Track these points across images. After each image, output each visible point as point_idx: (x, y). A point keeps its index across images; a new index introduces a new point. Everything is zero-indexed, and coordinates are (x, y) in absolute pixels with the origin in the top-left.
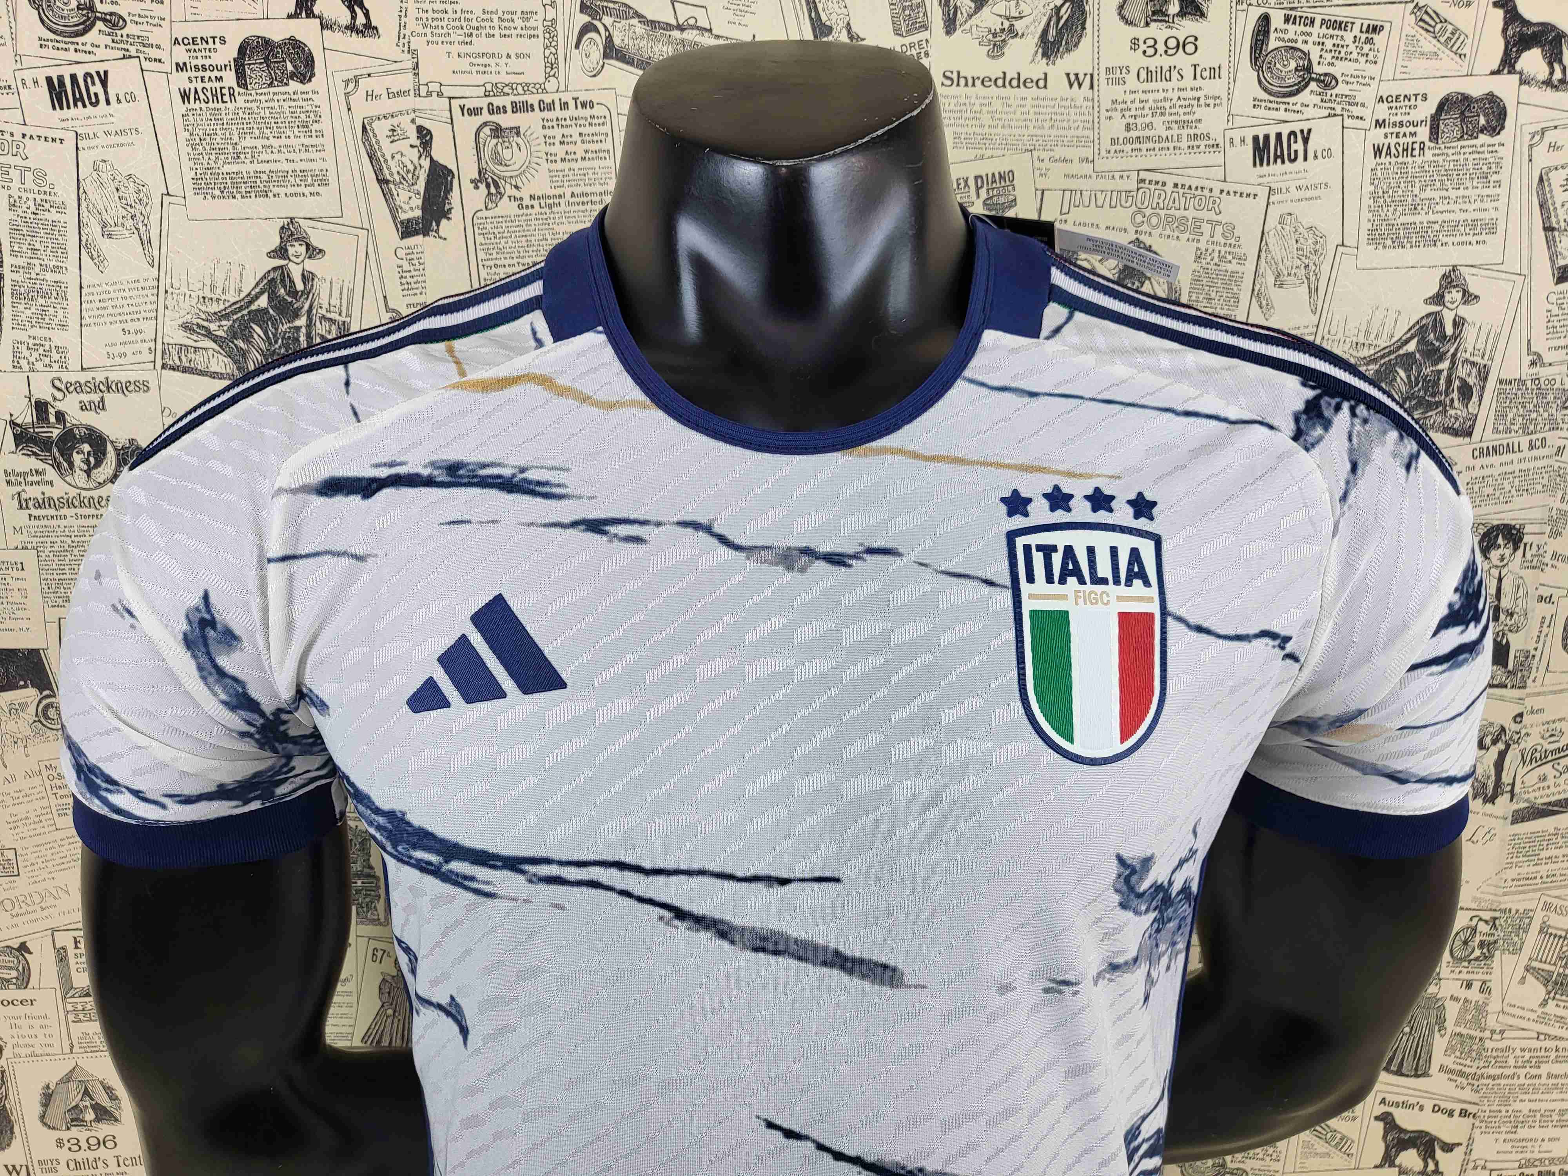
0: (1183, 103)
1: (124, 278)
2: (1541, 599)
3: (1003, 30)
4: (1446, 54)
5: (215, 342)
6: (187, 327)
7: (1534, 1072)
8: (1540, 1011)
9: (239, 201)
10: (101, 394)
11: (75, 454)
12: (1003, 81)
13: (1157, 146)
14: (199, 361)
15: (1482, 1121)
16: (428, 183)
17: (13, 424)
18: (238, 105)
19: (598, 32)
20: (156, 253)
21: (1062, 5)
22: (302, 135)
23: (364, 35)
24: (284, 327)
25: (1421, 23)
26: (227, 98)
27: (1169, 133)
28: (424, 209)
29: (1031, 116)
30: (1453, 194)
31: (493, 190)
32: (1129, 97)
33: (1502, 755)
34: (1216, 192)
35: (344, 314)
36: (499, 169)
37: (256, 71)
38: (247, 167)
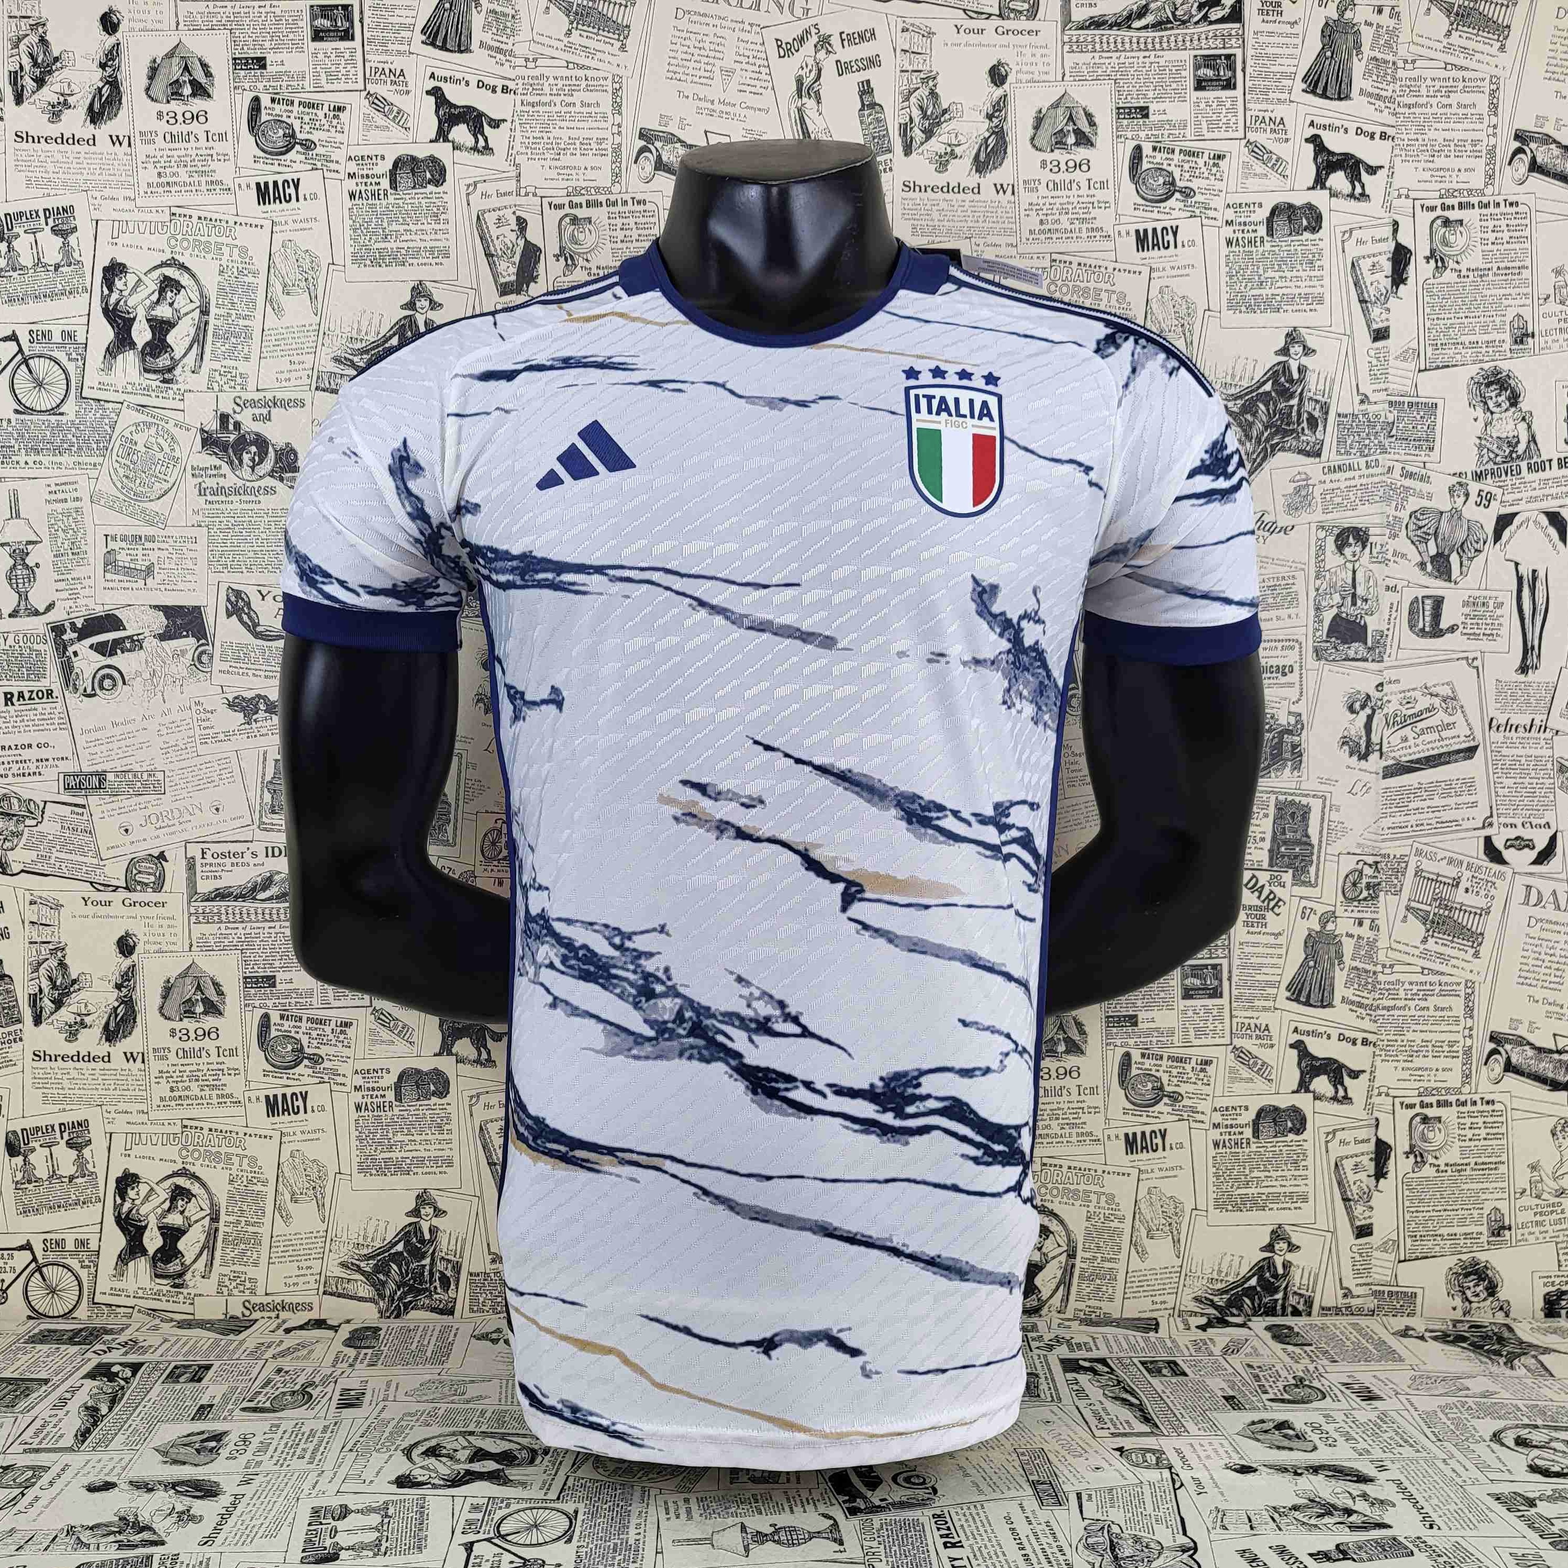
0: (1082, 206)
1: (295, 324)
2: (1388, 588)
3: (946, 153)
4: (1273, 175)
5: (356, 370)
6: (336, 360)
7: (1423, 1004)
8: (1421, 947)
9: (383, 269)
10: (268, 409)
11: (244, 454)
12: (948, 188)
13: (1064, 236)
15: (1381, 1050)
16: (523, 255)
17: (202, 430)
18: (389, 201)
19: (651, 152)
20: (320, 305)
22: (433, 222)
25: (1252, 153)
26: (381, 197)
27: (1073, 227)
28: (518, 275)
29: (969, 213)
30: (1288, 274)
31: (569, 262)
32: (1041, 201)
33: (1370, 718)
34: (1110, 270)
36: (574, 247)
37: (405, 179)
38: (392, 245)
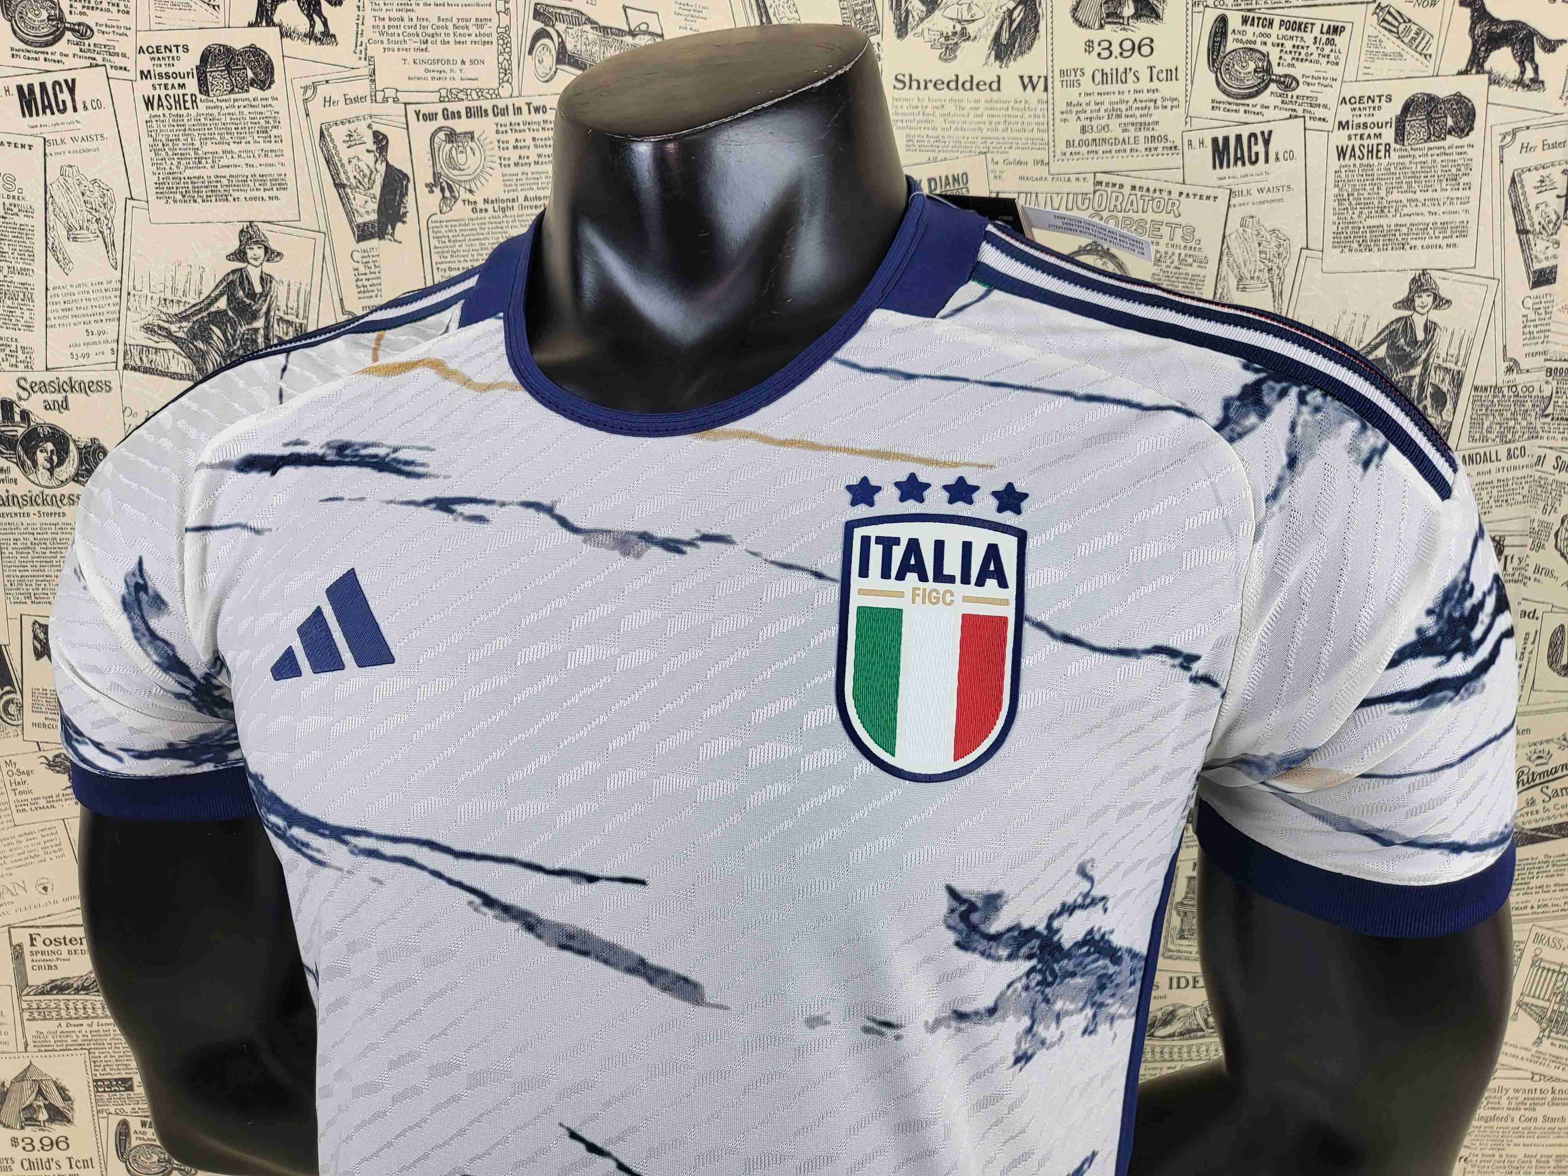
0: (1140, 105)
1: (88, 280)
2: (1524, 614)
3: (955, 33)
4: (1410, 55)
5: (176, 343)
6: (149, 329)
7: (1529, 1114)
8: (1535, 1049)
9: (199, 206)
10: (64, 394)
11: (38, 452)
12: (956, 84)
13: (1114, 148)
14: (159, 361)
15: (1473, 1166)
16: (384, 187)
18: (200, 111)
19: (551, 38)
20: (119, 256)
21: (1015, 8)
22: (261, 140)
23: (322, 43)
24: (243, 329)
25: (1384, 24)
26: (189, 105)
27: (1126, 135)
28: (380, 212)
29: (985, 118)
30: (1420, 196)
31: (447, 194)
32: (1084, 100)
34: (1175, 195)
35: (301, 316)
36: (454, 174)
37: (218, 78)
38: (208, 172)
